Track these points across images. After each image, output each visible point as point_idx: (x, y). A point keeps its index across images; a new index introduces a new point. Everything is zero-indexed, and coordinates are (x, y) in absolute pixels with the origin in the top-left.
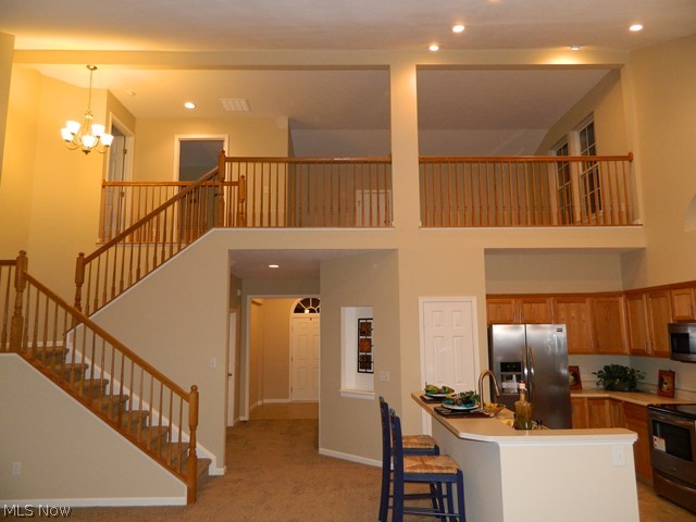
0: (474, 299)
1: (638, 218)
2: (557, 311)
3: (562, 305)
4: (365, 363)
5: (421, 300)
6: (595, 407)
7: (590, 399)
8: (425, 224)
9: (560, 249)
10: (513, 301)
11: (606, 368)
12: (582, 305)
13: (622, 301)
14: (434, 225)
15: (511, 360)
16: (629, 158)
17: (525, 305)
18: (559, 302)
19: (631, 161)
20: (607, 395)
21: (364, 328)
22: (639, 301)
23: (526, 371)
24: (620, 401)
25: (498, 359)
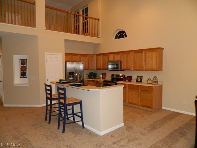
0: (61, 54)
1: (100, 36)
2: (80, 58)
3: (82, 57)
4: (23, 74)
5: (46, 53)
6: (89, 83)
7: (88, 81)
8: (47, 29)
9: (81, 41)
10: (70, 55)
11: (90, 73)
12: (86, 57)
13: (95, 56)
14: (50, 29)
15: (71, 72)
16: (98, 20)
17: (73, 57)
18: (81, 56)
19: (99, 21)
20: (91, 80)
21: (23, 63)
22: (100, 57)
23: (75, 75)
24: (94, 81)
25: (68, 71)
